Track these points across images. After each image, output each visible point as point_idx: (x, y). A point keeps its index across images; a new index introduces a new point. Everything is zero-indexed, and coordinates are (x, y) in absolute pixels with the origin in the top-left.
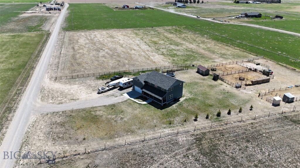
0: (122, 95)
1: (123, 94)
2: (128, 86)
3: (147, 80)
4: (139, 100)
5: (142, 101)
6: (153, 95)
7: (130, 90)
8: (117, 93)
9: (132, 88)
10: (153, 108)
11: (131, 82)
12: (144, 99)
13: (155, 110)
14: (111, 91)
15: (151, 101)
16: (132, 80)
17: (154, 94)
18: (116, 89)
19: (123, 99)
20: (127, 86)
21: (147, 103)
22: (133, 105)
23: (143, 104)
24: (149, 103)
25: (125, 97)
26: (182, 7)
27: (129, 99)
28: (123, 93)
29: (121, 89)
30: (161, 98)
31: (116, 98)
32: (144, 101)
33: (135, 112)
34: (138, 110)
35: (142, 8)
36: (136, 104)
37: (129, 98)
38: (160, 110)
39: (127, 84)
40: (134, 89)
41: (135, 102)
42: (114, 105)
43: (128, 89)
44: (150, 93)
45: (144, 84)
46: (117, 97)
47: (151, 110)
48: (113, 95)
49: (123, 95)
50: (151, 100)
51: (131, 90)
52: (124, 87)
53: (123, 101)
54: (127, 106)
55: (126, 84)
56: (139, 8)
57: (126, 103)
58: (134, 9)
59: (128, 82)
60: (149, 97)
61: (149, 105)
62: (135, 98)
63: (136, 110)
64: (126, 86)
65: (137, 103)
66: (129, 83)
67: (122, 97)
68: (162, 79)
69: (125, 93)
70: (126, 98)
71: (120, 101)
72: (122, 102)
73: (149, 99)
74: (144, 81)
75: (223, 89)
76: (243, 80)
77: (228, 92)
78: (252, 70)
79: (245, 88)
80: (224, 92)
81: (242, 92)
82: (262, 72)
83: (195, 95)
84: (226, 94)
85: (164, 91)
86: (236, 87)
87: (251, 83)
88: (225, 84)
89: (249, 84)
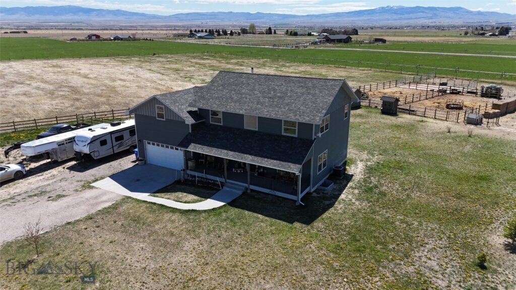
0: (88, 186)
1: (96, 180)
2: (117, 150)
3: (202, 105)
4: (180, 194)
5: (196, 198)
6: (248, 159)
7: (127, 163)
8: (63, 183)
9: (133, 157)
10: (261, 222)
11: (126, 135)
12: (205, 190)
13: (280, 231)
14: (32, 179)
15: (240, 193)
16: (133, 127)
17: (250, 157)
18: (60, 168)
19: (92, 202)
20: (110, 152)
21: (222, 204)
22: (156, 222)
23: (205, 211)
24: (233, 204)
25: (105, 193)
26: (205, 37)
27: (130, 197)
28: (93, 178)
29: (85, 162)
30: (292, 165)
31: (55, 203)
32: (206, 196)
33: (176, 259)
34: (187, 246)
35: (130, 39)
36: (167, 216)
37: (126, 192)
38: (306, 228)
39: (109, 142)
40: (142, 158)
41: (162, 206)
42: (35, 242)
43: (115, 163)
44: (231, 153)
45: (190, 121)
46: (59, 197)
47: (262, 234)
48: (43, 193)
49: (93, 187)
50: (237, 187)
51: (132, 165)
52: (96, 156)
53: (93, 211)
54: (118, 236)
55: (104, 143)
56: (122, 39)
57: (111, 218)
58: (111, 40)
59: (111, 133)
60: (221, 174)
61: (234, 212)
62: (156, 192)
63: (177, 246)
64: (105, 151)
65: (174, 210)
66: (118, 136)
67: (88, 194)
68: (275, 90)
69: (102, 178)
70: (112, 196)
71: (80, 213)
72: (90, 218)
73: (223, 184)
74: (191, 113)
75: (447, 130)
76: (459, 108)
77: (470, 136)
78: (448, 92)
79: (497, 124)
80: (458, 137)
81: (501, 131)
82: (476, 93)
83: (384, 152)
84: (472, 140)
85: (296, 136)
86: (470, 122)
87: (497, 111)
88: (432, 120)
89: (494, 113)
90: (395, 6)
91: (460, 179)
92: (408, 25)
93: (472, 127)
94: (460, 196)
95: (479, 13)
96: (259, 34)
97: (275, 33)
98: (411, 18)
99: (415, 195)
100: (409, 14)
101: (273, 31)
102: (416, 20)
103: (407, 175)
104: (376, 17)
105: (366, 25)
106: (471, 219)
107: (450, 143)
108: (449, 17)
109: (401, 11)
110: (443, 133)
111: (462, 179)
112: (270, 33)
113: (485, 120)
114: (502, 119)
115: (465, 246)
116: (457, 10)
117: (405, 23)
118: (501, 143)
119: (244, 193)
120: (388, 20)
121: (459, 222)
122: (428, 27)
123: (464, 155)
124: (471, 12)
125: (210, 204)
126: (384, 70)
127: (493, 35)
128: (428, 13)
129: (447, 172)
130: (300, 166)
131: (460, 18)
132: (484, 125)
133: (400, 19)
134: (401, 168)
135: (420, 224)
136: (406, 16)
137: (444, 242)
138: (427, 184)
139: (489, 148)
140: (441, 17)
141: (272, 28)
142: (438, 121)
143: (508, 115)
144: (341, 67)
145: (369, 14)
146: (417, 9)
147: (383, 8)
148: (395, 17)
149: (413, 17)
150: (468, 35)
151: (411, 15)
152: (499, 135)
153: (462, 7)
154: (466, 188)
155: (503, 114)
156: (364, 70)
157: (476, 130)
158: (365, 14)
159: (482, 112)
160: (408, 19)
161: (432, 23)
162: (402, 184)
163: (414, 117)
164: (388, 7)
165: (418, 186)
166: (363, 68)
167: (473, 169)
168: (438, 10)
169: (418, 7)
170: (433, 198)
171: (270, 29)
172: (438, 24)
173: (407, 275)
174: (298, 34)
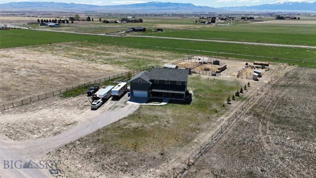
2: (122, 94)
3: (152, 79)
4: (154, 102)
5: (159, 103)
9: (126, 95)
10: (178, 105)
13: (184, 106)
17: (171, 91)
18: (109, 101)
19: (133, 106)
21: (167, 103)
26: (55, 26)
27: (141, 105)
30: (182, 92)
35: (3, 28)
38: (189, 105)
40: (132, 95)
43: (124, 98)
44: (165, 91)
45: (151, 83)
46: (123, 107)
47: (181, 108)
48: (117, 107)
49: (128, 104)
50: (167, 99)
51: (129, 97)
52: (119, 96)
55: (120, 92)
57: (144, 109)
60: (161, 97)
61: (171, 104)
62: (146, 103)
63: (166, 111)
65: (157, 106)
70: (136, 105)
73: (163, 99)
75: (208, 78)
76: (208, 70)
77: (214, 80)
78: (203, 63)
79: (220, 75)
80: (211, 80)
81: (222, 77)
82: (211, 63)
83: (194, 87)
84: (215, 81)
85: (181, 85)
86: (213, 75)
87: (219, 70)
88: (202, 75)
89: (219, 71)
90: (157, 2)
91: (215, 92)
92: (165, 13)
93: (214, 76)
94: (216, 95)
95: (200, 7)
96: (82, 21)
97: (93, 20)
98: (166, 9)
99: (207, 96)
100: (164, 6)
101: (91, 19)
102: (168, 11)
103: (203, 92)
104: (146, 8)
105: (142, 13)
106: (220, 99)
107: (210, 82)
108: (186, 9)
109: (160, 5)
110: (207, 79)
111: (216, 91)
112: (90, 20)
113: (217, 74)
114: (222, 73)
115: (220, 104)
116: (188, 5)
117: (163, 12)
118: (223, 81)
119: (169, 100)
120: (153, 10)
121: (218, 100)
122: (176, 15)
123: (214, 85)
124: (195, 6)
125: (163, 104)
126: (174, 52)
127: (209, 23)
128: (174, 6)
129: (212, 90)
130: (184, 92)
131: (191, 10)
132: (217, 76)
133: (160, 9)
134: (201, 90)
135: (211, 102)
136: (163, 8)
137: (216, 104)
138: (209, 94)
139: (220, 83)
140: (181, 9)
141: (90, 18)
142: (204, 75)
143: (223, 72)
144: (155, 51)
145: (143, 6)
146: (168, 4)
147: (150, 2)
148: (157, 8)
149: (167, 9)
150: (197, 22)
151: (165, 7)
152: (221, 79)
153: (191, 3)
154: (217, 93)
155: (221, 71)
156: (166, 52)
157: (216, 78)
158: (140, 6)
159: (215, 71)
160: (164, 9)
161: (177, 12)
162: (203, 94)
163: (196, 74)
164: (153, 2)
165: (207, 94)
166: (165, 51)
167: (218, 89)
168: (179, 5)
169: (169, 3)
170: (211, 97)
171: (89, 18)
172: (180, 13)
173: (212, 109)
174: (109, 22)
